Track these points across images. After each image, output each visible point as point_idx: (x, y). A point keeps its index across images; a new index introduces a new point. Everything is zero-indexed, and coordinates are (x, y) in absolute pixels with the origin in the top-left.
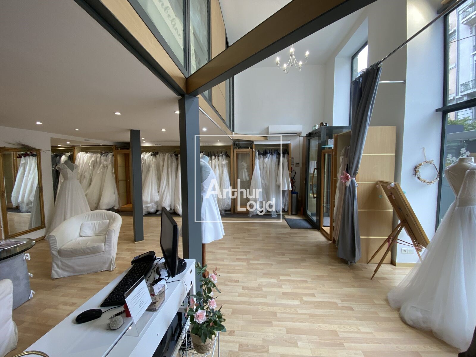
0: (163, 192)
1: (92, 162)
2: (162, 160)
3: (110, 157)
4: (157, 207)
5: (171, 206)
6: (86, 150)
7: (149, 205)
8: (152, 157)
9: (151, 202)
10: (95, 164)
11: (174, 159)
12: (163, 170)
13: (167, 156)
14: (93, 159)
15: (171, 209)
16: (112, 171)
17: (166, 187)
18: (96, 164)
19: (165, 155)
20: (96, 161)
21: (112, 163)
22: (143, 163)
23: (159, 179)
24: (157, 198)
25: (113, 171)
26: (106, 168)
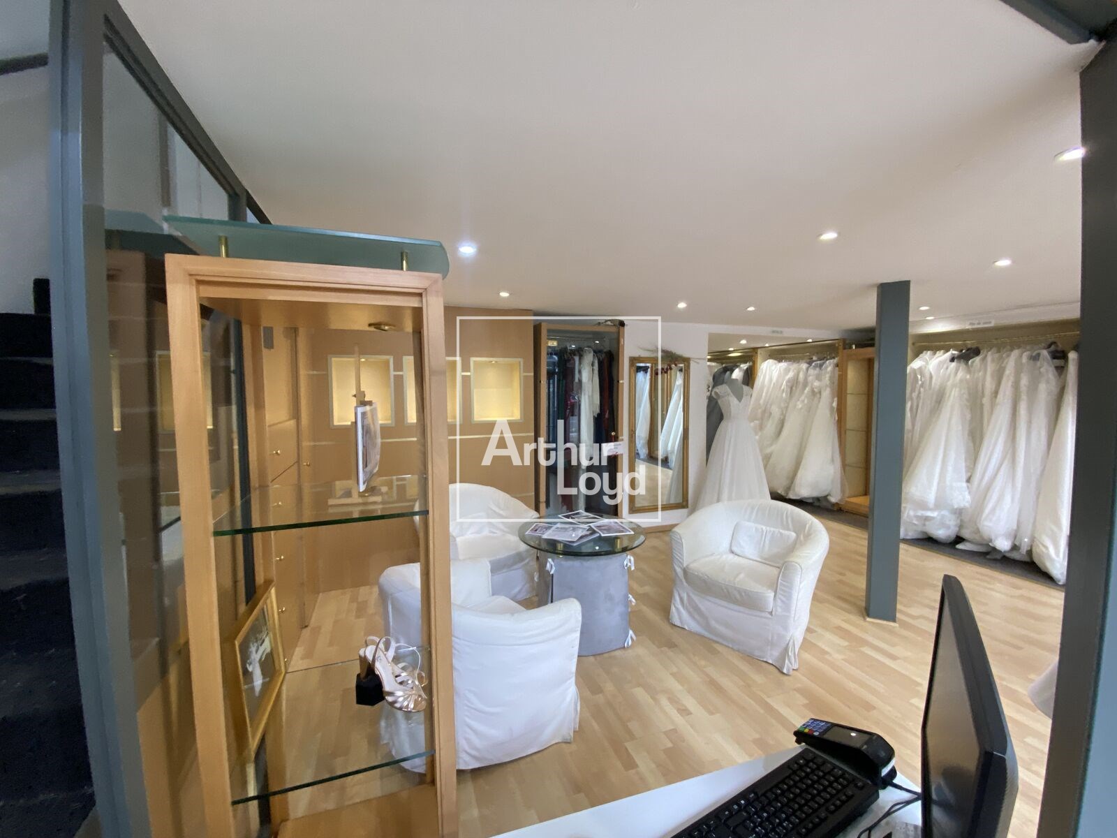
0: (986, 478)
1: (789, 381)
2: (992, 376)
3: (829, 369)
4: (961, 527)
5: (1015, 537)
6: (779, 354)
7: (929, 514)
8: (954, 364)
9: (937, 506)
10: (794, 385)
11: (1047, 367)
12: (993, 405)
13: (1014, 359)
14: (791, 375)
15: (1015, 548)
16: (832, 403)
17: (1001, 465)
18: (796, 387)
19: (1008, 356)
20: (797, 379)
21: (833, 383)
22: (922, 386)
23: (976, 437)
24: (962, 497)
25: (835, 404)
26: (818, 395)
